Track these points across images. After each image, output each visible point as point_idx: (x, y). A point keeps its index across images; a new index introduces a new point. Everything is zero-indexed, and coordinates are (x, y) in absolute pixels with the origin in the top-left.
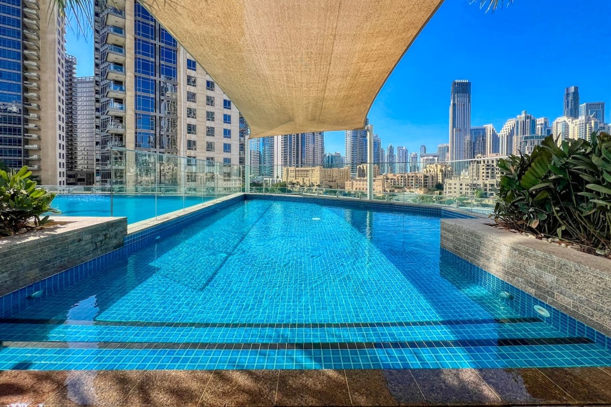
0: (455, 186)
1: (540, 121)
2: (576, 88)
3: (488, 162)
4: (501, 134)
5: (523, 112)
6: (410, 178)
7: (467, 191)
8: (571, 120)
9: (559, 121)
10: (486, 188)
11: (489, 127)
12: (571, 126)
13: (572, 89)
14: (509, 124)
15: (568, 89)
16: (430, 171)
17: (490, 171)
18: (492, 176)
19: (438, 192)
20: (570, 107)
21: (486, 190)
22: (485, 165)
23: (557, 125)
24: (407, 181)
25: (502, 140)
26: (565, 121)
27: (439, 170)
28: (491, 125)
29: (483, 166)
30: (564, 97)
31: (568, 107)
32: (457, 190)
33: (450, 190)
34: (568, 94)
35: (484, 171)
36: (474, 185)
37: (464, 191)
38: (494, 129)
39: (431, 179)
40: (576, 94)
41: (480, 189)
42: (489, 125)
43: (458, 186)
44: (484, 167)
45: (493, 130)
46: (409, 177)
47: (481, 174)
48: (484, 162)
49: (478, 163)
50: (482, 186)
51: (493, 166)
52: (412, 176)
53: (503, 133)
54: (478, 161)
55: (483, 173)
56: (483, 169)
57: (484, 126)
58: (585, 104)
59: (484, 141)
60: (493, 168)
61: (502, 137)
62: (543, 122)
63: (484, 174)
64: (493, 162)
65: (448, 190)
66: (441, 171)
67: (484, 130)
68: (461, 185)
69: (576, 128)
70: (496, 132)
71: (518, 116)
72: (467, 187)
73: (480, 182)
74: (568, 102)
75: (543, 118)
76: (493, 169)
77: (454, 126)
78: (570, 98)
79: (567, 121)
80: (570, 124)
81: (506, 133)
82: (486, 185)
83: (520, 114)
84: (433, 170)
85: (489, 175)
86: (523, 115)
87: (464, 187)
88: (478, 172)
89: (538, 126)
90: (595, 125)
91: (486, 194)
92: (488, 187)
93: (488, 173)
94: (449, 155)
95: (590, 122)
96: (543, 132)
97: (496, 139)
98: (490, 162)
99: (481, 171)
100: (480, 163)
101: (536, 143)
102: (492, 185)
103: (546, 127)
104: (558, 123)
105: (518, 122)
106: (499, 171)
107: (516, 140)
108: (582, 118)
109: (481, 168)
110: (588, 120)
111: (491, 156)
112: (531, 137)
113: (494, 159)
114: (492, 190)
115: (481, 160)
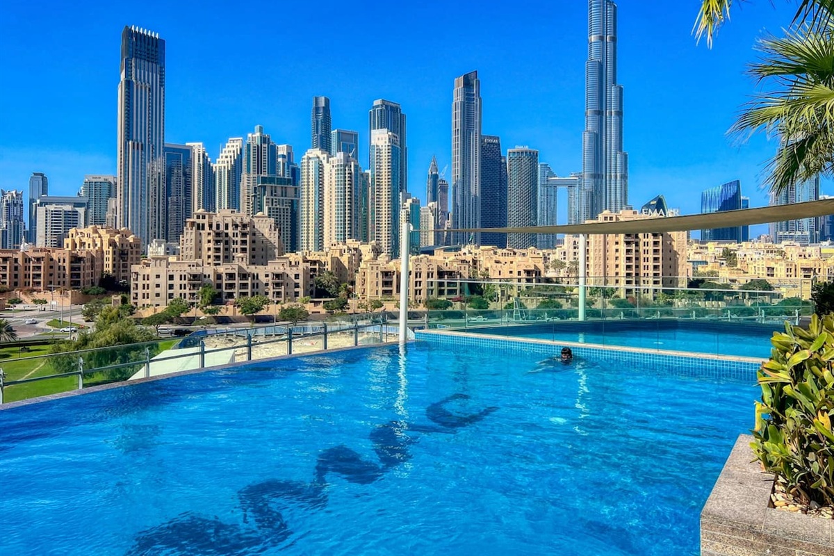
0: (158, 281)
1: (282, 150)
2: (327, 101)
3: (218, 226)
4: (217, 165)
5: (257, 127)
6: (31, 265)
7: (183, 291)
8: (325, 156)
9: (311, 156)
10: (219, 282)
11: (197, 147)
12: (327, 167)
13: (322, 104)
14: (231, 148)
15: (317, 99)
16: (83, 244)
17: (221, 246)
18: (226, 257)
19: (119, 297)
20: (320, 133)
21: (219, 286)
22: (213, 234)
23: (308, 162)
24: (21, 273)
25: (220, 179)
26: (318, 157)
27: (106, 243)
28: (201, 144)
29: (209, 234)
30: (312, 113)
31: (317, 133)
32: (163, 290)
33: (145, 291)
34: (317, 109)
35: (211, 245)
36: (195, 277)
37: (177, 291)
38: (206, 154)
39: (89, 264)
40: (326, 109)
41: (209, 286)
42: (196, 144)
43: (163, 281)
44: (210, 238)
45: (204, 155)
46: (27, 260)
47: (205, 253)
48: (211, 226)
49: (198, 228)
50: (212, 278)
51: (227, 235)
52: (38, 259)
53: (222, 163)
54: (198, 225)
55: (209, 249)
56: (209, 241)
57: (187, 144)
58: (336, 131)
59: (187, 176)
60: (227, 239)
61: (220, 172)
62: (285, 154)
63: (210, 253)
64: (227, 227)
65: (140, 291)
66: (112, 243)
67: (187, 152)
68: (171, 277)
69: (334, 171)
70: (209, 159)
71: (250, 135)
72: (183, 282)
73: (209, 270)
74: (317, 121)
75: (285, 146)
76: (227, 242)
77: (128, 135)
78: (321, 116)
79: (322, 157)
80: (324, 162)
81: (226, 165)
82: (219, 277)
83: (253, 132)
84: (90, 241)
85: (221, 254)
86: (258, 134)
87: (177, 281)
88: (199, 249)
89: (280, 160)
90: (355, 170)
91: (220, 294)
92: (225, 281)
93: (217, 250)
94: (116, 203)
95: (349, 163)
96: (286, 173)
97: (209, 175)
98: (222, 228)
99: (205, 246)
100: (203, 229)
101: (279, 192)
102: (231, 276)
103: (290, 162)
104: (309, 158)
105: (249, 146)
106: (239, 246)
107: (247, 181)
108: (340, 155)
109: (205, 239)
110: (347, 160)
111: (223, 215)
112: (271, 180)
113: (229, 221)
114: (231, 286)
115: (206, 221)
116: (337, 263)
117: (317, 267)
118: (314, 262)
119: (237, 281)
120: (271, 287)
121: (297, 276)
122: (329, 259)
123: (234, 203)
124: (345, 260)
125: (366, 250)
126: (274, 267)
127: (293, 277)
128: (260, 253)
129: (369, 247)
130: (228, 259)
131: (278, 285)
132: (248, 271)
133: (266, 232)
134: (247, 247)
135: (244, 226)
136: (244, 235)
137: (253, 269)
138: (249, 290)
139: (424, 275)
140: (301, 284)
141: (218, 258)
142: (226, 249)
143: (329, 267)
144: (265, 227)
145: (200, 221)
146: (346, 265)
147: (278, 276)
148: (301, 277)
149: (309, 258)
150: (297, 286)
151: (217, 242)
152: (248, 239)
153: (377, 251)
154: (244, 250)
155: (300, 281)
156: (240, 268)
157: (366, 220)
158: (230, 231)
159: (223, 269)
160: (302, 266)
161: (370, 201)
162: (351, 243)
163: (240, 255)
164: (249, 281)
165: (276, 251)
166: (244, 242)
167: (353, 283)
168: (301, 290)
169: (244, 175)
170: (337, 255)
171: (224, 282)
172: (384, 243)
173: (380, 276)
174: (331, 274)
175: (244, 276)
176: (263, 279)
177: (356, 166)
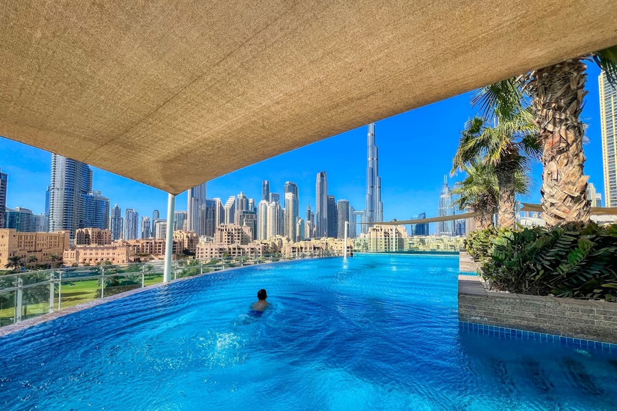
0: (206, 251)
1: (251, 201)
2: (268, 182)
3: (229, 230)
4: (225, 207)
5: (241, 192)
6: (157, 245)
7: (216, 255)
8: (267, 203)
10: (230, 251)
11: (218, 200)
12: (268, 207)
13: (266, 183)
14: (231, 200)
15: (264, 182)
16: (176, 237)
17: (230, 237)
19: (192, 257)
20: (265, 194)
21: (230, 253)
23: (261, 206)
24: (153, 248)
25: (227, 212)
26: (265, 204)
27: (185, 237)
28: (220, 198)
29: (225, 233)
30: (262, 187)
32: (208, 254)
33: (202, 255)
34: (264, 185)
35: (226, 237)
36: (221, 249)
37: (214, 255)
39: (179, 245)
40: (268, 185)
41: (226, 253)
43: (209, 251)
45: (220, 203)
46: (156, 243)
47: (224, 240)
48: (226, 230)
49: (221, 231)
50: (227, 250)
51: (232, 233)
52: (160, 243)
53: (227, 206)
57: (214, 199)
58: (271, 193)
59: (214, 211)
61: (227, 210)
63: (226, 240)
64: (232, 230)
65: (200, 255)
66: (187, 237)
67: (214, 202)
68: (212, 249)
69: (271, 209)
70: (222, 205)
71: (238, 195)
72: (216, 251)
73: (226, 247)
74: (264, 190)
75: (252, 199)
76: (232, 236)
77: (192, 196)
78: (265, 188)
80: (267, 205)
81: (229, 207)
82: (230, 249)
83: (240, 194)
84: (179, 236)
85: (230, 241)
86: (242, 195)
87: (214, 251)
88: (221, 239)
89: (250, 205)
90: (279, 209)
91: (230, 256)
93: (228, 239)
94: (187, 221)
95: (277, 206)
96: (252, 210)
97: (222, 211)
98: (230, 231)
99: (224, 237)
100: (223, 231)
101: (250, 217)
102: (234, 249)
103: (253, 206)
104: (262, 204)
105: (238, 199)
106: (237, 238)
107: (237, 213)
108: (274, 203)
109: (224, 235)
110: (276, 204)
111: (230, 226)
112: (247, 212)
113: (233, 228)
114: (234, 253)
115: (224, 228)
116: (274, 244)
117: (266, 245)
118: (265, 244)
119: (237, 251)
120: (249, 253)
121: (259, 249)
122: (271, 242)
123: (232, 221)
124: (277, 243)
125: (284, 239)
126: (250, 245)
127: (258, 249)
128: (245, 241)
129: (285, 238)
130: (232, 242)
131: (252, 252)
132: (241, 247)
133: (247, 232)
134: (240, 238)
135: (239, 230)
136: (239, 233)
137: (242, 246)
138: (241, 255)
139: (308, 248)
140: (261, 252)
141: (229, 242)
142: (232, 239)
143: (270, 246)
144: (247, 231)
145: (222, 228)
146: (277, 245)
147: (252, 249)
148: (261, 249)
149: (263, 242)
150: (259, 253)
151: (228, 236)
152: (240, 235)
153: (288, 240)
154: (238, 239)
155: (261, 251)
156: (238, 246)
157: (283, 227)
158: (234, 232)
159: (231, 246)
160: (261, 245)
161: (285, 220)
162: (278, 236)
163: (237, 241)
164: (241, 251)
165: (251, 239)
166: (238, 236)
167: (280, 252)
168: (261, 254)
169: (236, 210)
170: (274, 241)
171: (232, 251)
172: (290, 237)
173: (291, 249)
174: (272, 248)
175: (239, 249)
176: (247, 250)
177: (280, 207)
